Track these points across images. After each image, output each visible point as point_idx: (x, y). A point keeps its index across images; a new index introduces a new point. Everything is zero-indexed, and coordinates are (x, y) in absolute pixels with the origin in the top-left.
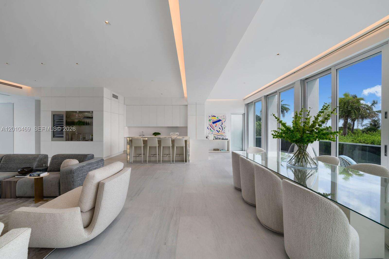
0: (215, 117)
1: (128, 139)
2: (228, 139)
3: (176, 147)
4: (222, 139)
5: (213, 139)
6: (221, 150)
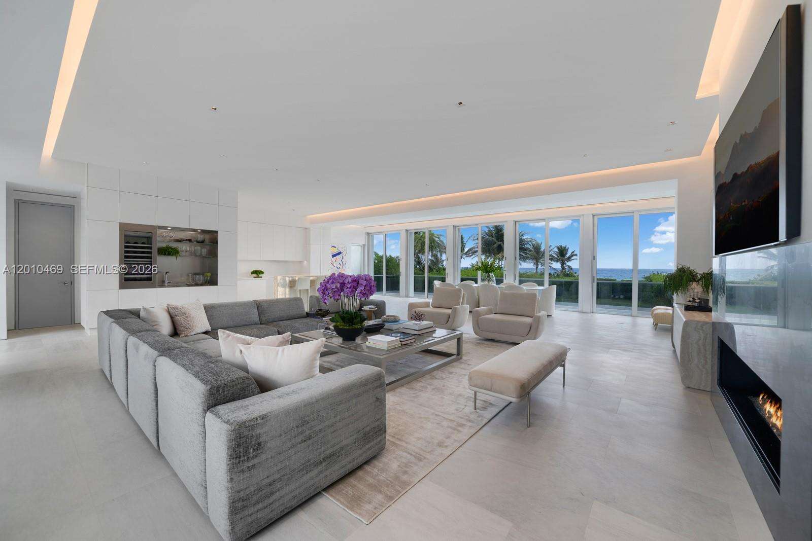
0: (335, 247)
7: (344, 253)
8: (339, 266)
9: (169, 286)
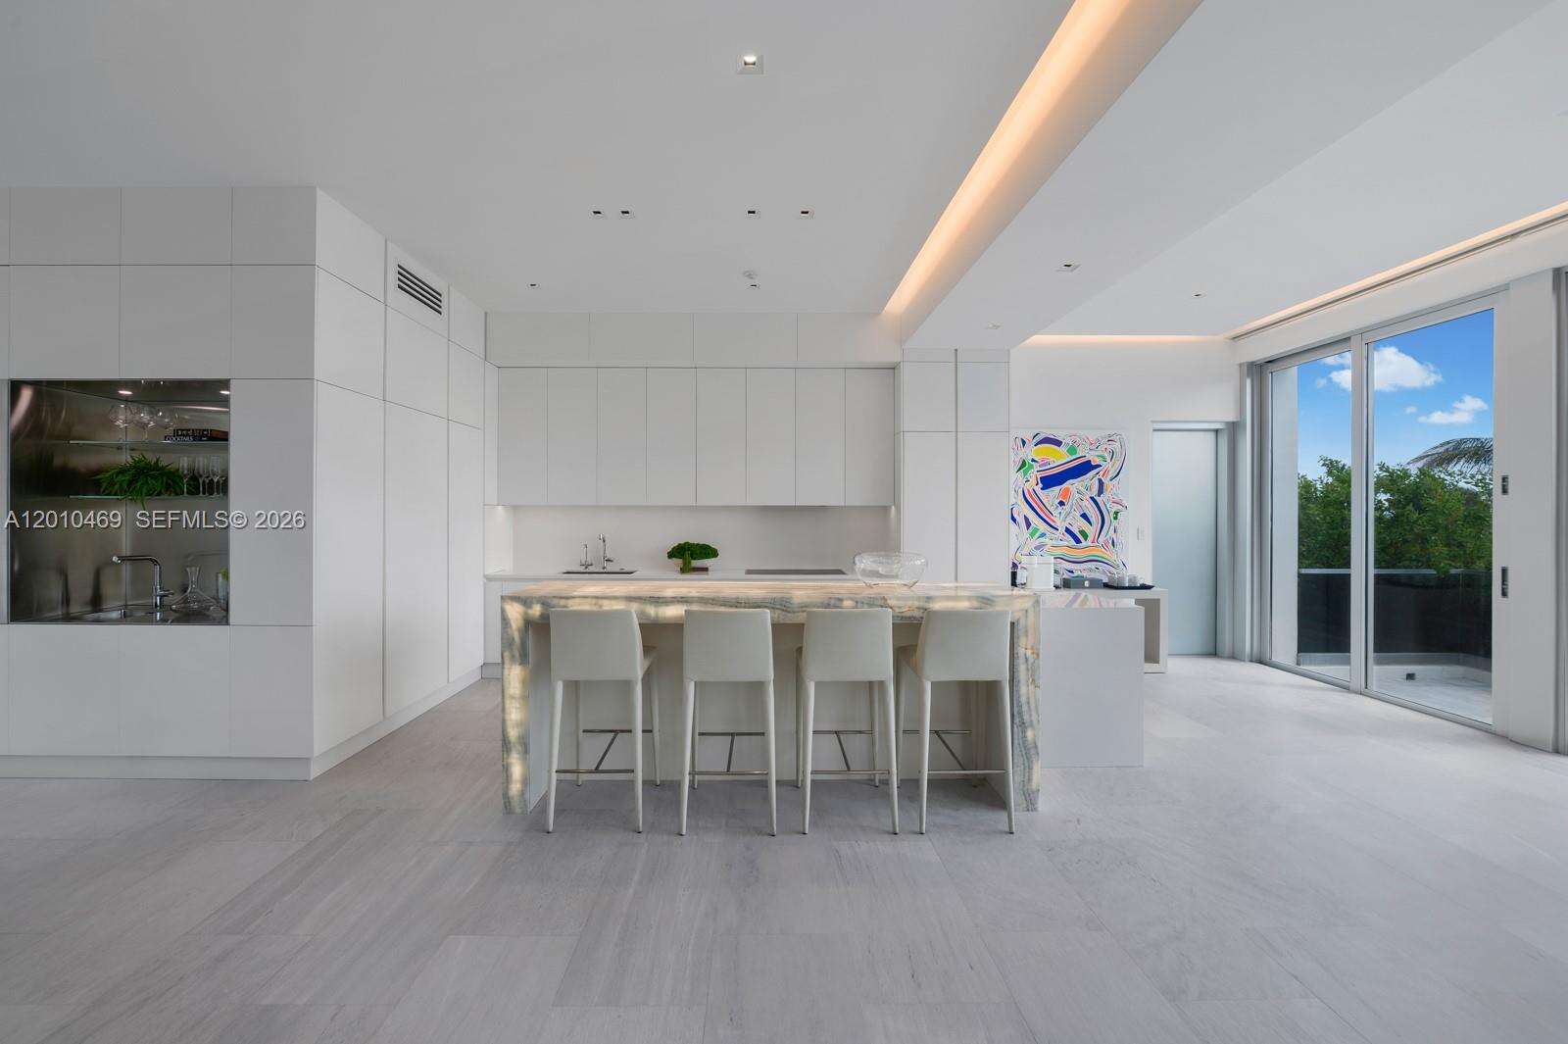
0: (1058, 443)
1: (515, 612)
2: (1145, 587)
3: (934, 685)
4: (1105, 587)
5: (1055, 588)
7: (1111, 467)
8: (1078, 525)
9: (127, 618)
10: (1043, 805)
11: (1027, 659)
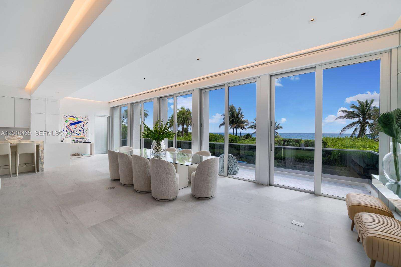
0: (74, 117)
2: (91, 142)
3: (20, 154)
4: (83, 142)
5: (72, 143)
6: (82, 155)
7: (85, 122)
8: (78, 132)
10: (45, 170)
11: (41, 150)
